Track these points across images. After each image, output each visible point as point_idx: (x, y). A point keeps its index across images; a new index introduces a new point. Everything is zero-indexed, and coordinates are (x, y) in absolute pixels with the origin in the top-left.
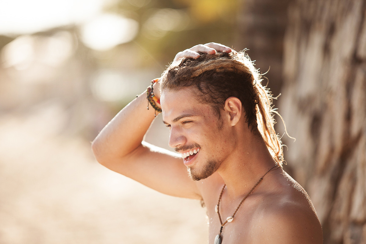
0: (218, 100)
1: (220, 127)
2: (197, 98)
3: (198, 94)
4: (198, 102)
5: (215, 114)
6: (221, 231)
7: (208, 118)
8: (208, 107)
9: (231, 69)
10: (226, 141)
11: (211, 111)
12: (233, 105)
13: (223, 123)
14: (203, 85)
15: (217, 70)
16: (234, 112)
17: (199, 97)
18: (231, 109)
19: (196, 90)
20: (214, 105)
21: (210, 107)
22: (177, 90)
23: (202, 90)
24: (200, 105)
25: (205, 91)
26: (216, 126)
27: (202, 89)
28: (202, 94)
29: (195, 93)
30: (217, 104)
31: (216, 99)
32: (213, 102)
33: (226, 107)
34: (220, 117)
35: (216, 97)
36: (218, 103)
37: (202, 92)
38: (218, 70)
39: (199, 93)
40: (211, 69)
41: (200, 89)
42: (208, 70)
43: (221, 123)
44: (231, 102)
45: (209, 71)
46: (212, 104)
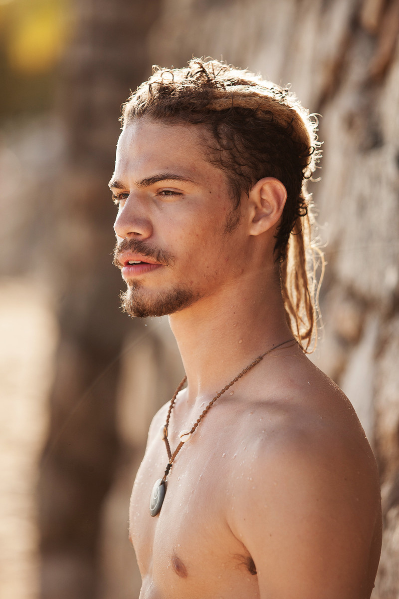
0: (243, 168)
1: (231, 226)
2: (205, 151)
3: (209, 143)
4: (204, 157)
5: (232, 195)
6: (167, 473)
7: (217, 197)
8: (221, 176)
9: (284, 124)
10: (227, 260)
11: (225, 187)
12: (269, 196)
13: (238, 220)
14: (224, 128)
15: (259, 112)
16: (265, 210)
17: (211, 150)
18: (262, 200)
19: (208, 134)
20: (234, 176)
21: (225, 178)
22: (171, 123)
23: (221, 138)
24: (208, 166)
25: (224, 142)
26: (223, 221)
27: (221, 136)
28: (218, 147)
29: (205, 140)
30: (238, 177)
31: (239, 165)
32: (234, 170)
33: (254, 193)
34: (237, 205)
35: (241, 161)
36: (241, 175)
37: (219, 142)
38: (260, 114)
39: (212, 142)
40: (249, 107)
41: (217, 136)
42: (242, 105)
43: (234, 219)
44: (267, 188)
45: (244, 109)
46: (230, 173)
